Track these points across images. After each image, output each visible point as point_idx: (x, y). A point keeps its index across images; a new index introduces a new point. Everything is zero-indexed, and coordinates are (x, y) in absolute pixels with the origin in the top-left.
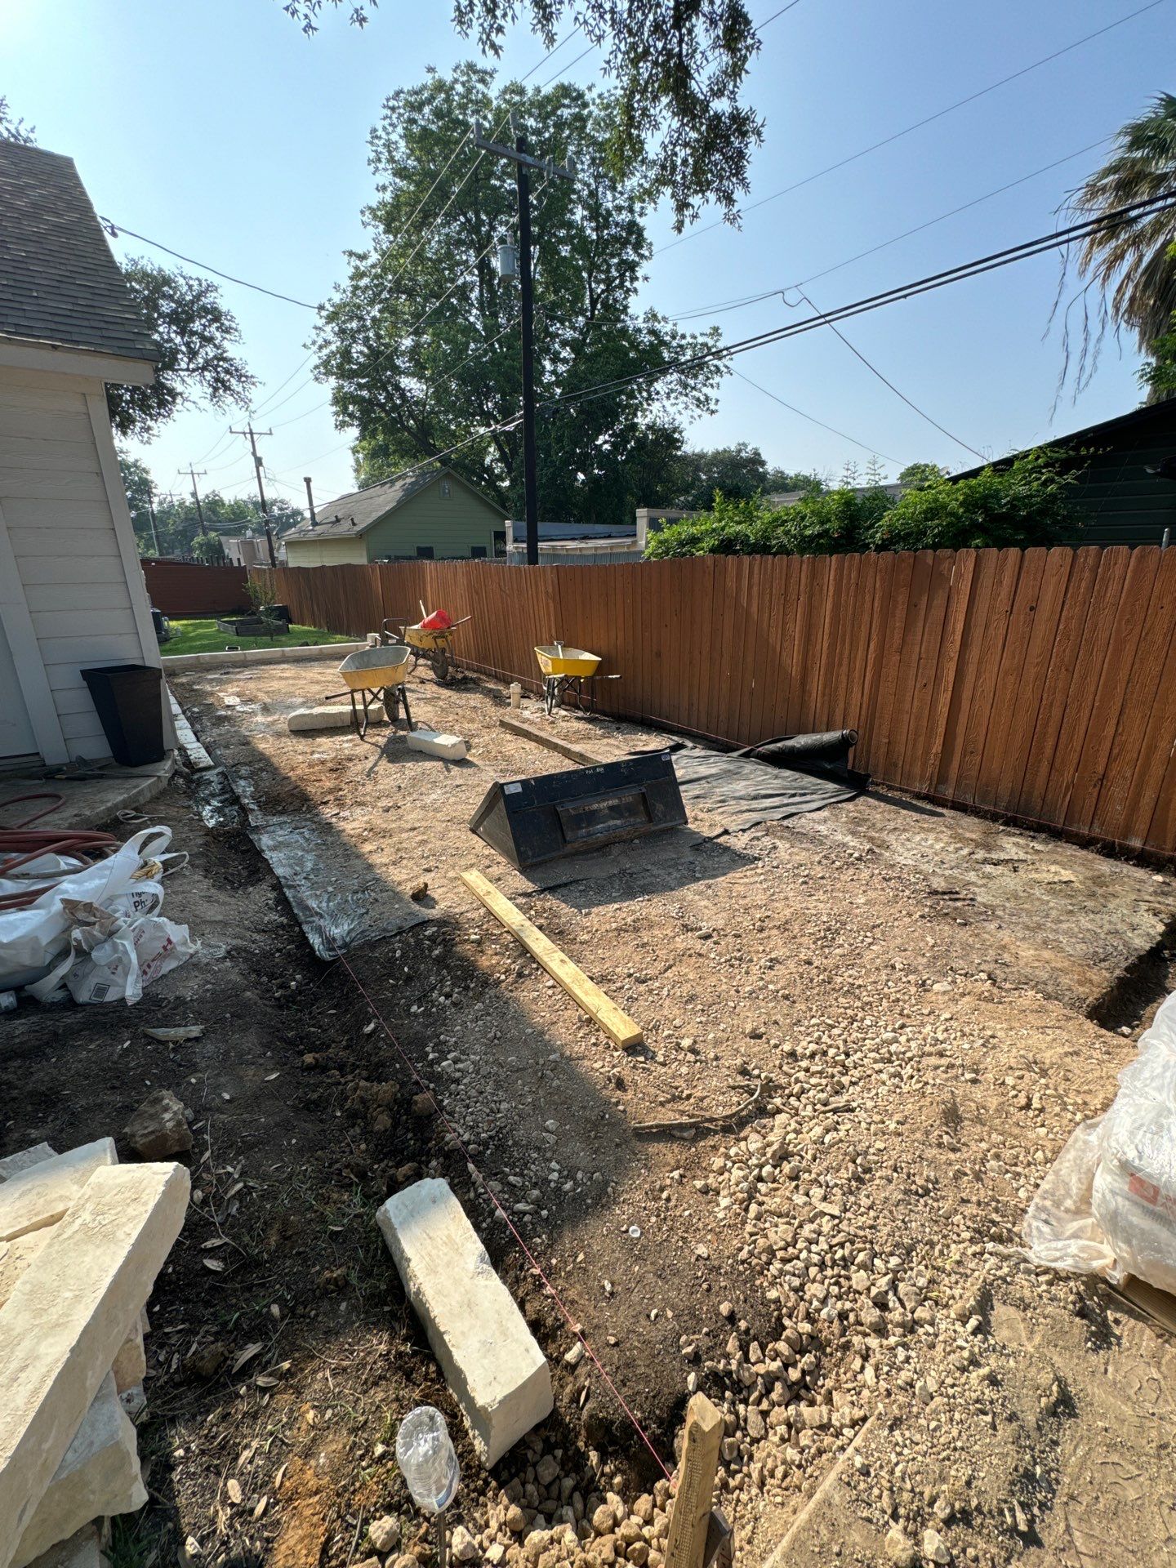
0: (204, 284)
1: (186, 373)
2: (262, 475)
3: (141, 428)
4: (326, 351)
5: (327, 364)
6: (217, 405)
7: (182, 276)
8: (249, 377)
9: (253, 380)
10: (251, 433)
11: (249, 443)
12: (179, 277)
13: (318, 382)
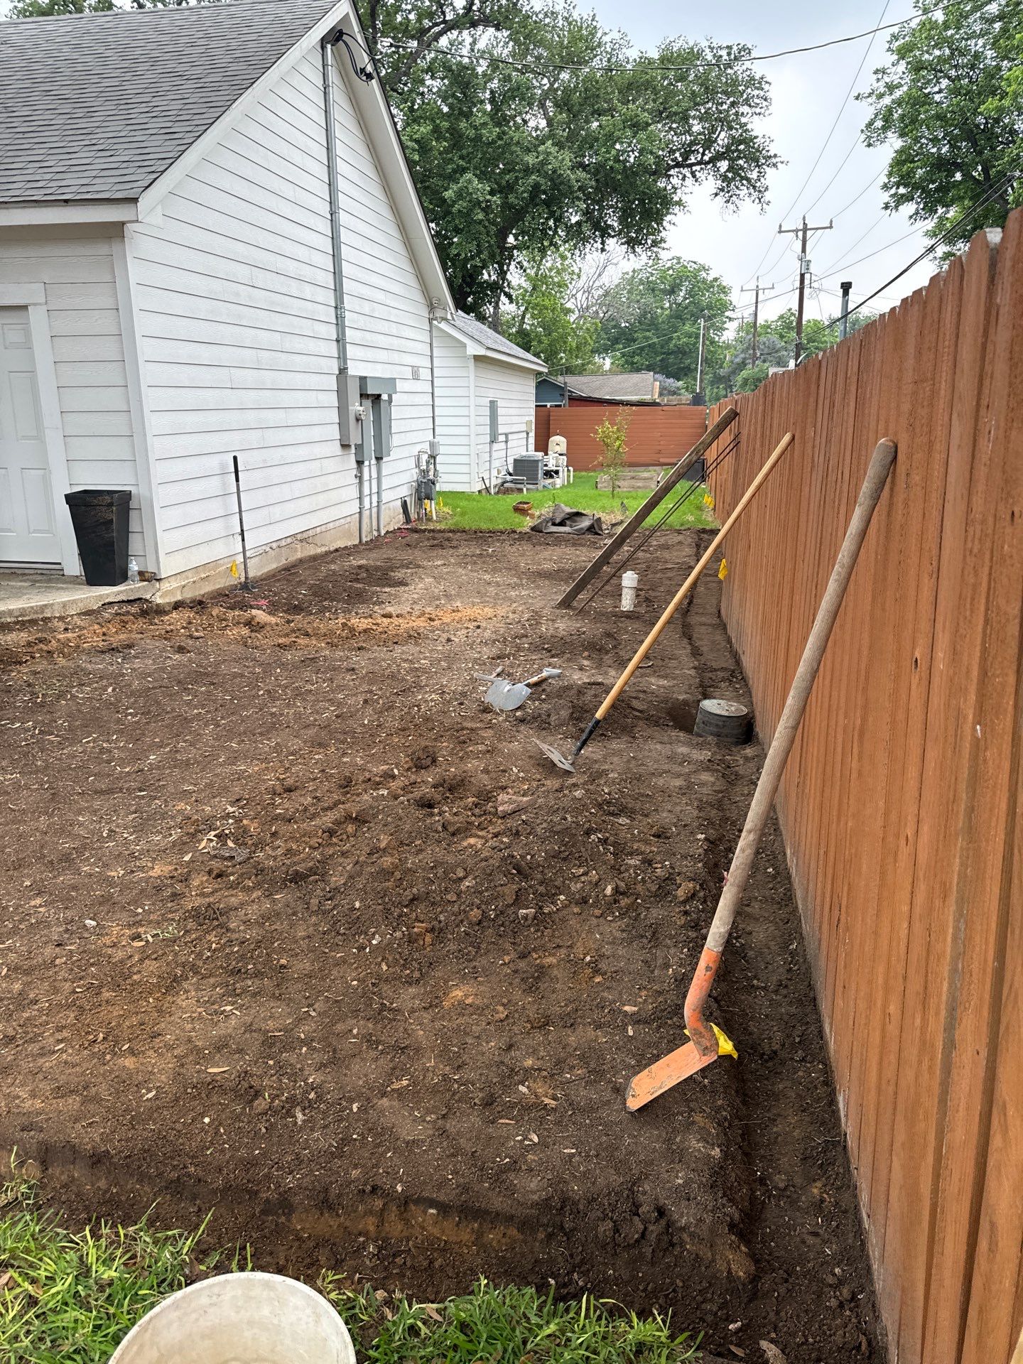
0: (735, 48)
1: (698, 168)
2: (807, 282)
3: (653, 241)
4: (887, 100)
5: (887, 119)
6: (728, 201)
7: (710, 47)
8: (770, 157)
9: (774, 160)
10: (805, 230)
11: (799, 243)
12: (707, 50)
13: (869, 145)
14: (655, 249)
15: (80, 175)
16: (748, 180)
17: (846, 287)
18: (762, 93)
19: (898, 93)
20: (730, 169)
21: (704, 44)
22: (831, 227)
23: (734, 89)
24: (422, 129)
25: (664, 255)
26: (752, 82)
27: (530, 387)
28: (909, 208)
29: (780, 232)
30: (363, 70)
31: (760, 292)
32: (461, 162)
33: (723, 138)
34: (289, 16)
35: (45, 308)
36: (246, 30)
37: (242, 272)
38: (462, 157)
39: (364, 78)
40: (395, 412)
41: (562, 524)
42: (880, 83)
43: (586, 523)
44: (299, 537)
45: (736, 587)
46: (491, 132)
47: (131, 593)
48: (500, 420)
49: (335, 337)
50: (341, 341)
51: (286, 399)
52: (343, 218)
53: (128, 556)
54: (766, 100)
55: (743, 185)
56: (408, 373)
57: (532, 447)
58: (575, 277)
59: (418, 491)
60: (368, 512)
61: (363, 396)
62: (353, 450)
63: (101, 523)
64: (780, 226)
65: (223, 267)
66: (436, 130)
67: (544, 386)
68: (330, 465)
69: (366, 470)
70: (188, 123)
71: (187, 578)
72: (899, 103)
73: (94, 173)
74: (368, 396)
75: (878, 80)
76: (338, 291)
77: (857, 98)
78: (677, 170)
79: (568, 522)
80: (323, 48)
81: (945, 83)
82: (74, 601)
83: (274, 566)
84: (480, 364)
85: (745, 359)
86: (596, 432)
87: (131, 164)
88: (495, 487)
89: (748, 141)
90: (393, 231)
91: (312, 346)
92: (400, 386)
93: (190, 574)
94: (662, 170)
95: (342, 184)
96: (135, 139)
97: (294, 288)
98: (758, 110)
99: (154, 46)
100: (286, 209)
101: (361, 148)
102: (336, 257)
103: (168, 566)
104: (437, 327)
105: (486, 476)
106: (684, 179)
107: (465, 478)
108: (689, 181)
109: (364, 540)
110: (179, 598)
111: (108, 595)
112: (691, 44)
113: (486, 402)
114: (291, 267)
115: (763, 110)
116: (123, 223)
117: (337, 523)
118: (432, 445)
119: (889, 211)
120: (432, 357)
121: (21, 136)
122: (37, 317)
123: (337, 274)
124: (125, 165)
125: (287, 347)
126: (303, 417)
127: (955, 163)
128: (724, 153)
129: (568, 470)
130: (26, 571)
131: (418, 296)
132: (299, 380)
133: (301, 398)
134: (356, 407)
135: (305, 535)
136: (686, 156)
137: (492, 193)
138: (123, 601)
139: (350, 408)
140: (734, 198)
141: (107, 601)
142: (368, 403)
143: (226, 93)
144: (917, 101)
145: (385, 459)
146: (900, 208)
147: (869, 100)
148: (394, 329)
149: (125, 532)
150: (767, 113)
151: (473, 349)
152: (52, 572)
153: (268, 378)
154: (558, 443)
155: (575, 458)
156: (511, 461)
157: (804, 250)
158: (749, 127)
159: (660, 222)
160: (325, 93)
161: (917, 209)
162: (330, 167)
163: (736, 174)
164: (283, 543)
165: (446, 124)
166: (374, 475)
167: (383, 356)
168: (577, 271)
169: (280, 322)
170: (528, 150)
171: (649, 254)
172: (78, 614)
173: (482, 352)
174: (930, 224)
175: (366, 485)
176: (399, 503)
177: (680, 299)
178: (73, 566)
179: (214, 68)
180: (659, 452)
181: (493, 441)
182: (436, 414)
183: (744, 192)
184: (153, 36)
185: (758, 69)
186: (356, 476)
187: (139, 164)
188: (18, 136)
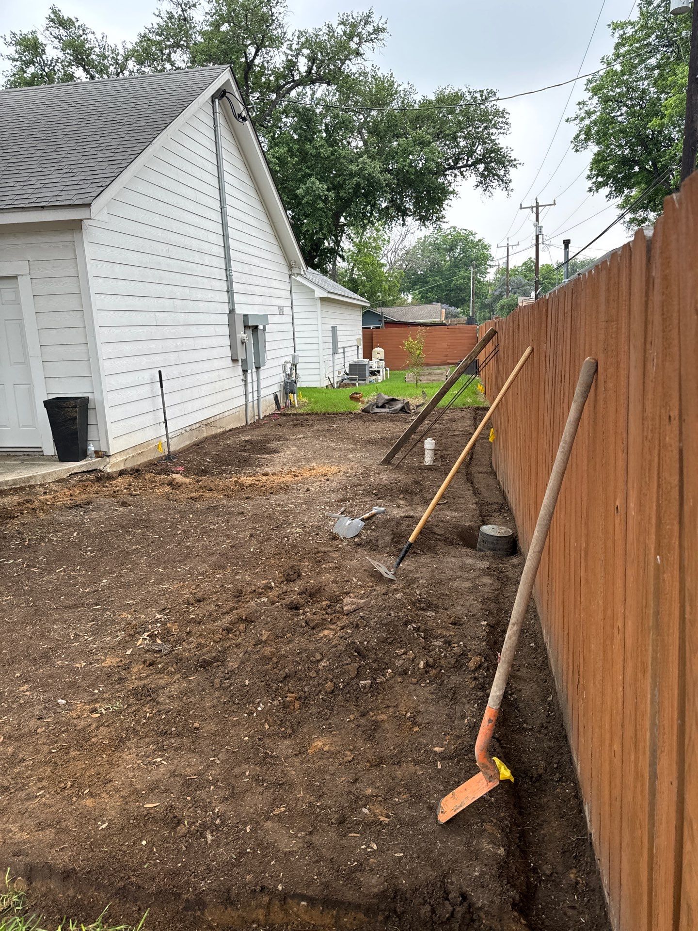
0: (485, 92)
1: (464, 169)
2: (540, 241)
3: (437, 218)
4: (587, 122)
5: (588, 133)
6: (485, 190)
7: (468, 91)
8: (512, 161)
9: (515, 163)
10: (537, 206)
11: (534, 215)
12: (467, 94)
13: (577, 151)
14: (438, 223)
15: (52, 189)
16: (498, 176)
17: (567, 243)
18: (504, 120)
19: (594, 117)
20: (486, 169)
21: (464, 90)
22: (554, 204)
23: (485, 117)
24: (281, 150)
25: (444, 226)
26: (497, 113)
27: (358, 317)
28: (606, 190)
29: (521, 208)
30: (240, 115)
31: (510, 248)
32: (307, 171)
33: (480, 150)
34: (191, 82)
35: (29, 277)
36: (162, 92)
37: (162, 249)
38: (308, 167)
39: (241, 120)
40: (268, 337)
41: (383, 406)
42: (582, 111)
43: (399, 406)
44: (205, 422)
45: (501, 447)
46: (326, 151)
47: (89, 466)
48: (339, 339)
49: (226, 289)
50: (230, 291)
51: (194, 331)
52: (229, 211)
53: (87, 440)
54: (507, 124)
55: (495, 179)
56: (276, 310)
57: (361, 355)
58: (386, 243)
59: (285, 388)
60: (251, 404)
61: (246, 327)
62: (240, 363)
63: (69, 419)
64: (521, 205)
65: (149, 246)
66: (290, 150)
67: (367, 315)
68: (225, 374)
69: (249, 376)
70: (124, 154)
71: (128, 454)
72: (595, 123)
73: (61, 188)
74: (249, 327)
75: (580, 109)
76: (227, 259)
77: (567, 121)
78: (450, 171)
79: (387, 406)
80: (213, 102)
81: (624, 109)
82: (50, 473)
83: (188, 443)
84: (324, 303)
85: (501, 292)
86: (403, 345)
87: (86, 182)
88: (337, 383)
89: (497, 150)
90: (263, 218)
91: (210, 296)
92: (271, 319)
93: (130, 451)
94: (441, 171)
95: (227, 189)
96: (89, 165)
97: (197, 258)
98: (502, 131)
99: (100, 104)
100: (191, 206)
101: (240, 165)
102: (225, 236)
103: (115, 447)
104: (294, 279)
105: (331, 376)
106: (455, 176)
107: (316, 378)
108: (459, 178)
109: (249, 422)
110: (123, 468)
111: (74, 468)
112: (456, 90)
113: (329, 327)
114: (195, 244)
115: (505, 131)
116: (81, 220)
117: (231, 412)
118: (294, 357)
119: (592, 193)
120: (291, 300)
121: (12, 165)
122: (24, 283)
123: (226, 247)
124: (82, 182)
125: (194, 297)
126: (205, 342)
127: (634, 161)
128: (481, 159)
129: (386, 370)
130: (18, 454)
131: (281, 260)
132: (202, 318)
133: (204, 331)
134: (241, 334)
135: (209, 421)
136: (456, 162)
137: (329, 190)
138: (84, 472)
139: (238, 335)
140: (489, 188)
141: (73, 472)
142: (250, 332)
143: (150, 133)
144: (607, 122)
145: (262, 368)
146: (599, 190)
147: (575, 122)
148: (265, 282)
149: (85, 424)
150: (508, 132)
151: (319, 293)
152: (36, 453)
153: (181, 318)
154: (379, 352)
155: (390, 362)
156: (347, 365)
157: (537, 220)
158: (497, 142)
159: (441, 205)
160: (215, 130)
161: (611, 191)
162: (220, 178)
163: (490, 172)
164: (194, 427)
165: (296, 146)
166: (255, 379)
167: (259, 300)
168: (387, 238)
169: (188, 281)
170: (351, 162)
171: (435, 226)
172: (53, 482)
173: (325, 295)
174: (620, 200)
175: (250, 385)
176: (272, 397)
177: (456, 254)
178: (50, 449)
179: (140, 116)
180: (447, 356)
181: (335, 353)
182: (296, 336)
183: (495, 184)
184: (100, 98)
185: (501, 105)
186: (242, 380)
187: (91, 181)
188: (9, 165)
